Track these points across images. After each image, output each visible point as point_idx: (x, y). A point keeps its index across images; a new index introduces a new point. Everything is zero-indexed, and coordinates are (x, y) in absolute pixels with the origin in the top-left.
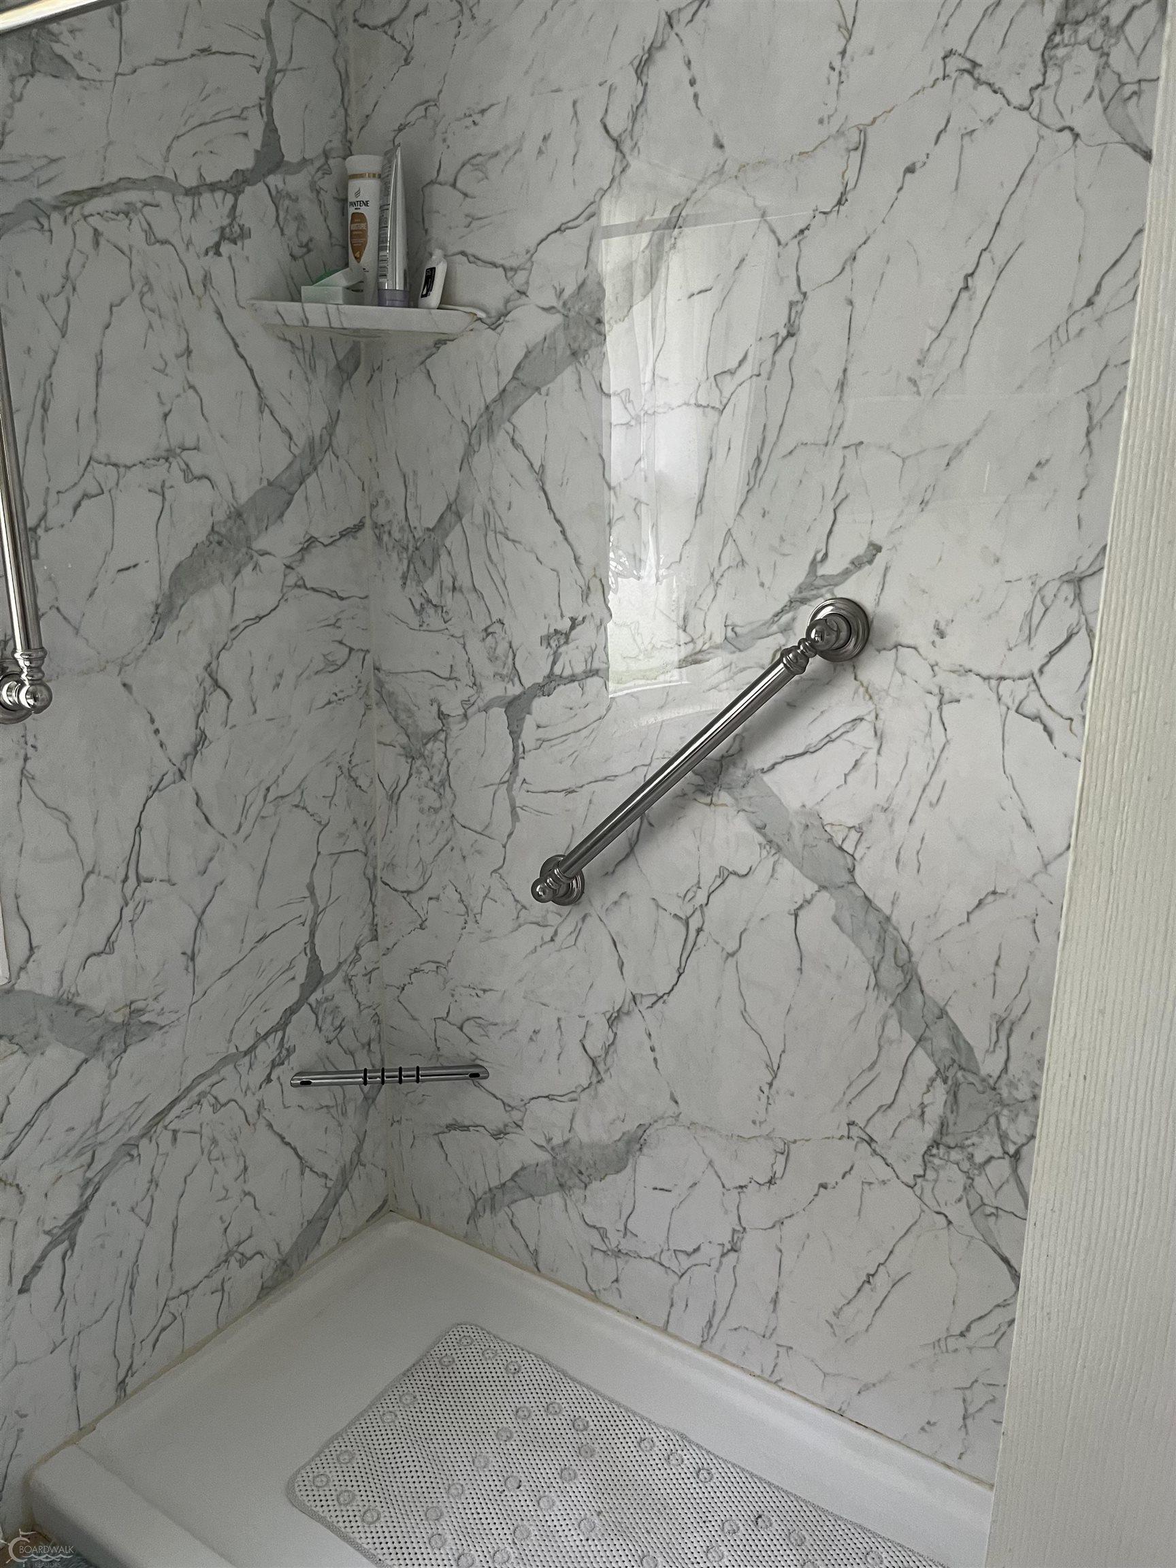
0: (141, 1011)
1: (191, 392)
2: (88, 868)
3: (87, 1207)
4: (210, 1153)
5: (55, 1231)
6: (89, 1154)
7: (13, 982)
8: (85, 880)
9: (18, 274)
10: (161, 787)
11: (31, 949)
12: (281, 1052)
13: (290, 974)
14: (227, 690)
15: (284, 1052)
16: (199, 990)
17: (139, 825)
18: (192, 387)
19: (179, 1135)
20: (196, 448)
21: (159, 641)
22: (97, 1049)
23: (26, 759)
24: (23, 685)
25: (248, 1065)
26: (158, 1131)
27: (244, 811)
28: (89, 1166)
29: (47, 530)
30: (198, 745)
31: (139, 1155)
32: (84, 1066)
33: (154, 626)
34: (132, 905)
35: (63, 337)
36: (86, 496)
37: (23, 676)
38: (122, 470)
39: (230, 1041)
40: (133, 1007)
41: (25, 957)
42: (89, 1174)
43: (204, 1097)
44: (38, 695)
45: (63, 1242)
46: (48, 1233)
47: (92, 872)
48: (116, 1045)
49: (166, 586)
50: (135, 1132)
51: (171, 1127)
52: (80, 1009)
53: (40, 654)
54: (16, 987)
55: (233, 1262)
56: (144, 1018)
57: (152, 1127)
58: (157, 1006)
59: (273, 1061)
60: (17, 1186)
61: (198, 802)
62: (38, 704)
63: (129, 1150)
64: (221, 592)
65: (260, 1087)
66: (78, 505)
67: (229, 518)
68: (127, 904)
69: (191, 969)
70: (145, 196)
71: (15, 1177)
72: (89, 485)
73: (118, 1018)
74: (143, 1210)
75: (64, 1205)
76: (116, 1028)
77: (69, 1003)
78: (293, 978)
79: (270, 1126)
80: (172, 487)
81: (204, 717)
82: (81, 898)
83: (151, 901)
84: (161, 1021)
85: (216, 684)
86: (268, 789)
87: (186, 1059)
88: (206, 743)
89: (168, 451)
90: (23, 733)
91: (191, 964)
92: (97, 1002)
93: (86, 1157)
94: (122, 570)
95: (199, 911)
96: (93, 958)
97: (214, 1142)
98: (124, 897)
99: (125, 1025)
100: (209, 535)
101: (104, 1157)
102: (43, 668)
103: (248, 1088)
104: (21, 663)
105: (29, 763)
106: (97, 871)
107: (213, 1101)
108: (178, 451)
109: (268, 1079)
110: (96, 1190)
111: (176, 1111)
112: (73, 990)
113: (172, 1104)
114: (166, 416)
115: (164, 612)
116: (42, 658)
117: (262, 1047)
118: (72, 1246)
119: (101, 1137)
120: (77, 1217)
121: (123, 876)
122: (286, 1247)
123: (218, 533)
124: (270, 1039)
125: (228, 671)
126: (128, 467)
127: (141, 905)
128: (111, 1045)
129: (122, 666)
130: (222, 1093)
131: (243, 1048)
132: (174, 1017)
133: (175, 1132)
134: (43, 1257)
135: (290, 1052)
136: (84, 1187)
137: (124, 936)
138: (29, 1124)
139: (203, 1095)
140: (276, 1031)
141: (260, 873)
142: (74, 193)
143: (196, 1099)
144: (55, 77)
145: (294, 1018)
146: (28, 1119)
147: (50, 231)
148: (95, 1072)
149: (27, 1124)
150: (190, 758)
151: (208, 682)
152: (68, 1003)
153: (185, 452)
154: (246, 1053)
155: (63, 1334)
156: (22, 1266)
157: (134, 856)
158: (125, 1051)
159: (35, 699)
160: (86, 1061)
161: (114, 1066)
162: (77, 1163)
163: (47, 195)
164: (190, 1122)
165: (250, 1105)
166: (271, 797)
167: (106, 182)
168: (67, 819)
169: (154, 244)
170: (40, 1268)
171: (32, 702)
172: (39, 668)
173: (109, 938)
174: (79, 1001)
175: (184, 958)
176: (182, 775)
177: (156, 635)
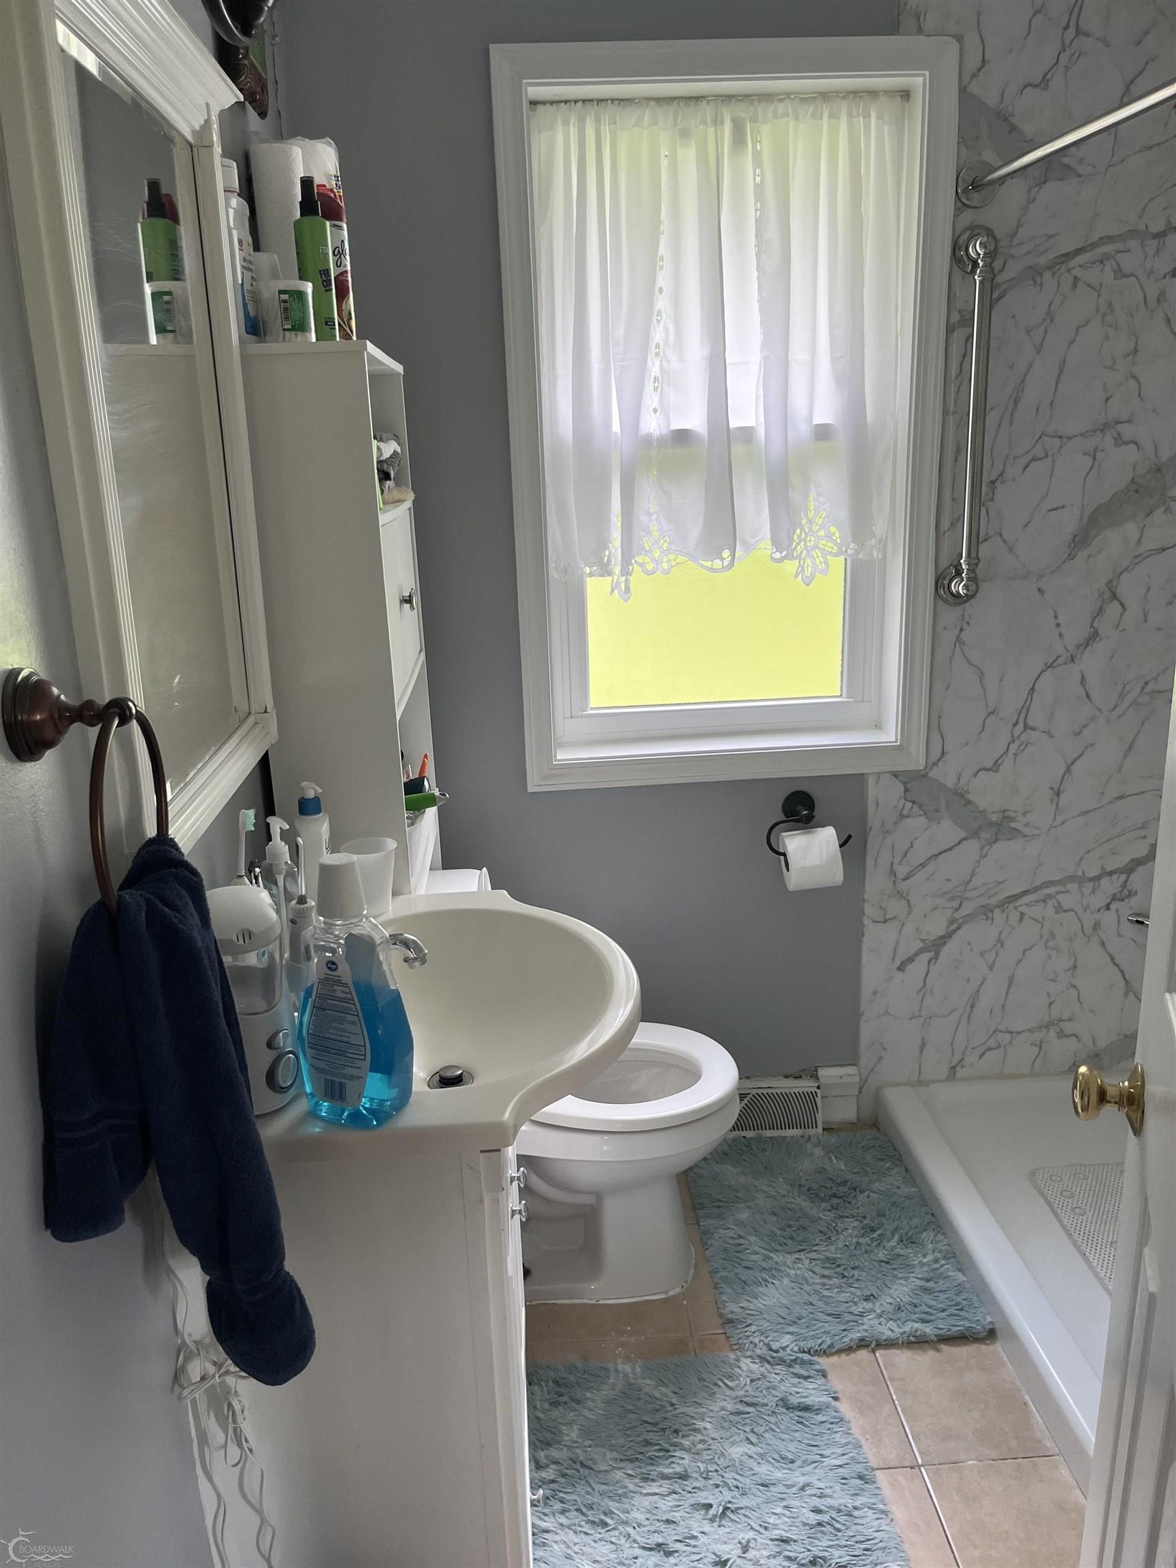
0: (1012, 819)
1: (1133, 381)
2: (991, 709)
3: (950, 937)
4: (1047, 941)
5: (927, 942)
6: (959, 902)
7: (927, 770)
8: (986, 718)
9: (1013, 317)
10: (1054, 665)
11: (943, 753)
12: (1122, 891)
13: (1143, 833)
14: (1123, 601)
15: (1126, 892)
16: (1059, 820)
17: (1032, 688)
18: (1135, 378)
19: (1025, 918)
20: (1129, 421)
21: (1072, 561)
22: (975, 834)
23: (961, 630)
24: (962, 580)
25: (1091, 889)
26: (1010, 908)
27: (1122, 696)
28: (957, 910)
29: (1002, 482)
30: (1090, 640)
31: (993, 919)
32: (964, 842)
33: (1069, 550)
34: (1017, 743)
35: (1038, 353)
36: (1035, 459)
37: (963, 575)
38: (1065, 440)
39: (1078, 865)
40: (1006, 814)
41: (938, 758)
42: (957, 916)
43: (1049, 898)
44: (970, 588)
45: (930, 951)
46: (922, 940)
47: (992, 713)
48: (989, 836)
49: (1085, 520)
50: (993, 901)
51: (1020, 909)
52: (969, 802)
53: (976, 561)
54: (929, 775)
55: (1052, 1032)
56: (1013, 825)
57: (1005, 903)
58: (1024, 820)
59: (1114, 895)
60: (908, 901)
61: (1083, 681)
62: (969, 593)
63: (986, 912)
64: (1131, 529)
65: (1099, 910)
66: (1027, 466)
67: (1148, 472)
68: (1013, 742)
69: (1055, 803)
70: (1120, 246)
71: (908, 895)
72: (1038, 452)
73: (994, 818)
74: (990, 957)
75: (936, 928)
76: (991, 824)
77: (962, 796)
78: (1144, 837)
79: (1103, 944)
80: (1102, 451)
81: (1099, 619)
82: (981, 729)
83: (1031, 744)
84: (1026, 831)
85: (1114, 596)
86: (1146, 683)
87: (1041, 865)
88: (1098, 639)
89: (1105, 424)
90: (962, 613)
91: (1056, 798)
92: (982, 803)
93: (955, 904)
94: (1052, 510)
95: (1069, 762)
96: (983, 771)
97: (1052, 935)
98: (1012, 736)
99: (998, 825)
100: (1129, 484)
101: (967, 909)
102: (977, 570)
103: (1088, 907)
104: (963, 566)
105: (963, 633)
106: (996, 713)
107: (1056, 904)
108: (1113, 424)
109: (1108, 907)
110: (958, 928)
111: (1027, 899)
112: (966, 788)
113: (1025, 893)
114: (1108, 399)
115: (1081, 540)
116: (977, 564)
117: (1105, 882)
118: (937, 957)
119: (968, 894)
120: (944, 939)
121: (1014, 722)
122: (1102, 1044)
123: (1136, 483)
124: (1114, 877)
125: (1129, 588)
126: (1070, 438)
127: (1024, 745)
128: (985, 835)
129: (1040, 577)
130: (1067, 901)
131: (1091, 875)
132: (1036, 832)
133: (1022, 914)
134: (917, 954)
135: (1131, 894)
136: (953, 921)
137: (1008, 764)
138: (923, 865)
139: (1049, 896)
140: (1122, 873)
141: (1127, 746)
142: (1063, 255)
143: (1043, 898)
144: (1061, 180)
145: (1140, 868)
146: (922, 862)
147: (1042, 284)
148: (972, 847)
149: (921, 865)
150: (1081, 649)
151: (1107, 595)
152: (960, 798)
153: (1119, 425)
154: (1091, 880)
155: (920, 1011)
156: (903, 953)
157: (1026, 708)
158: (994, 843)
159: (968, 590)
160: (966, 839)
161: (985, 851)
162: (950, 904)
163: (1042, 260)
164: (1037, 911)
165: (1089, 920)
166: (1149, 688)
167: (1089, 242)
168: (982, 674)
169: (1121, 278)
170: (913, 960)
171: (965, 591)
172: (973, 571)
173: (997, 761)
174: (969, 797)
175: (1051, 792)
176: (1073, 659)
177: (1071, 557)
